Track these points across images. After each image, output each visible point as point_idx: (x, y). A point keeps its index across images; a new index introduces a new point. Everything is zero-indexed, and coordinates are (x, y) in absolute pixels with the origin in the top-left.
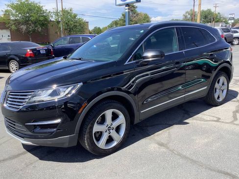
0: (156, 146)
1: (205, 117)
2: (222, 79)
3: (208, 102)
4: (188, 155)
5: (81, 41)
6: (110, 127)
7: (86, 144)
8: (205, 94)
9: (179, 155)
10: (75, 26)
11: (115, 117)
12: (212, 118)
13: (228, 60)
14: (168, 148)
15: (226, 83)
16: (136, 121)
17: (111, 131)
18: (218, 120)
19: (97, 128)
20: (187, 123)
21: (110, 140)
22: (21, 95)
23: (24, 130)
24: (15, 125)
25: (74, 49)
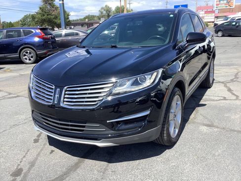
0: (206, 127)
1: (212, 98)
5: (22, 34)
9: (232, 130)
12: (219, 98)
17: (175, 118)
18: (225, 99)
20: (204, 105)
23: (102, 129)
24: (84, 127)
25: (14, 45)
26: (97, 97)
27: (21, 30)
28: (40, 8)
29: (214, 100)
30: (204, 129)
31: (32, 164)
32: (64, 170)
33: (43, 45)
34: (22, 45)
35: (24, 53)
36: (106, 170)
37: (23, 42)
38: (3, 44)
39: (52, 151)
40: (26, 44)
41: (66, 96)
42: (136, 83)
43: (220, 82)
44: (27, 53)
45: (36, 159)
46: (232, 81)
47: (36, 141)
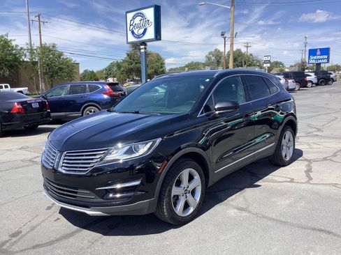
0: (236, 211)
1: (276, 179)
2: (288, 134)
3: (274, 161)
4: (274, 217)
5: (88, 90)
6: (186, 190)
7: (165, 211)
8: (272, 151)
10: (61, 69)
11: (191, 178)
12: (284, 179)
13: (292, 112)
14: (250, 212)
15: (292, 139)
16: (210, 183)
17: (188, 195)
18: (292, 181)
19: (175, 191)
20: (259, 186)
21: (187, 206)
22: (86, 155)
23: (92, 197)
24: (76, 193)
25: (78, 101)
26: (89, 163)
27: (87, 85)
28: (128, 55)
29: (276, 182)
30: (232, 212)
31: (33, 228)
32: (58, 237)
33: (110, 103)
34: (86, 102)
35: (88, 112)
36: (97, 240)
37: (87, 99)
38: (70, 101)
39: (58, 219)
40: (90, 101)
41: (65, 161)
42: (130, 151)
43: (306, 160)
44: (91, 112)
45: (39, 224)
46: (325, 159)
47: (49, 208)
